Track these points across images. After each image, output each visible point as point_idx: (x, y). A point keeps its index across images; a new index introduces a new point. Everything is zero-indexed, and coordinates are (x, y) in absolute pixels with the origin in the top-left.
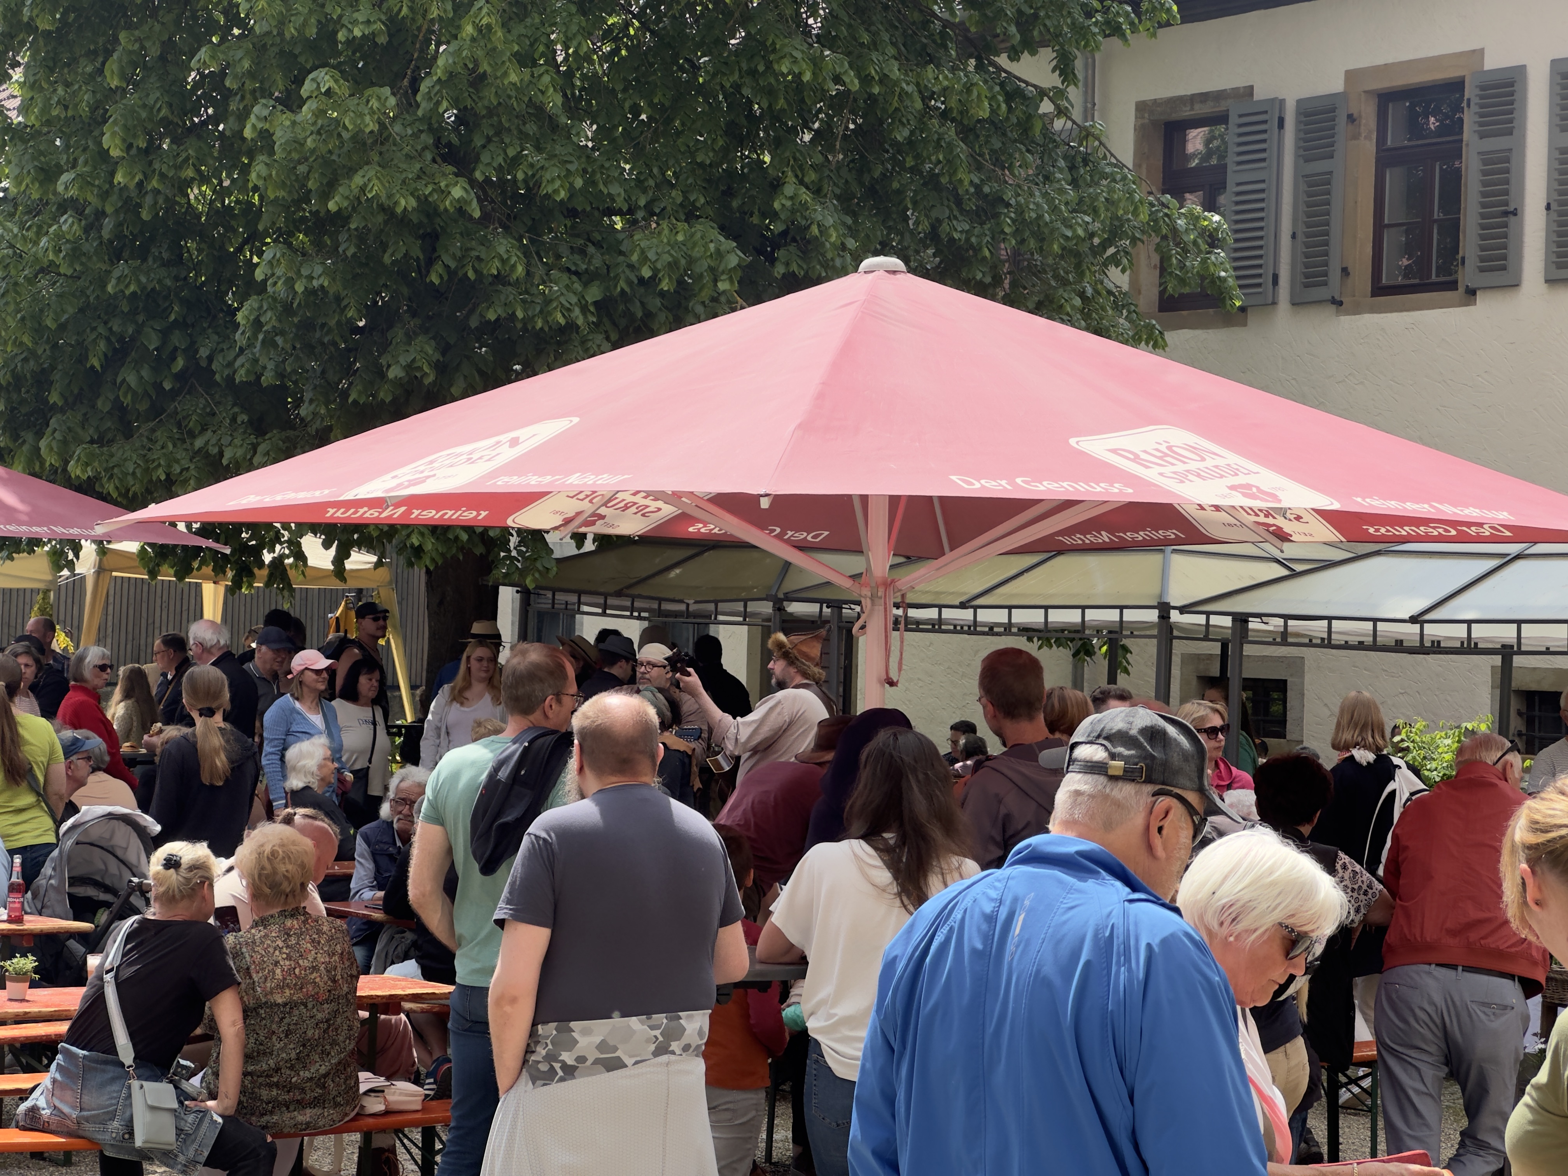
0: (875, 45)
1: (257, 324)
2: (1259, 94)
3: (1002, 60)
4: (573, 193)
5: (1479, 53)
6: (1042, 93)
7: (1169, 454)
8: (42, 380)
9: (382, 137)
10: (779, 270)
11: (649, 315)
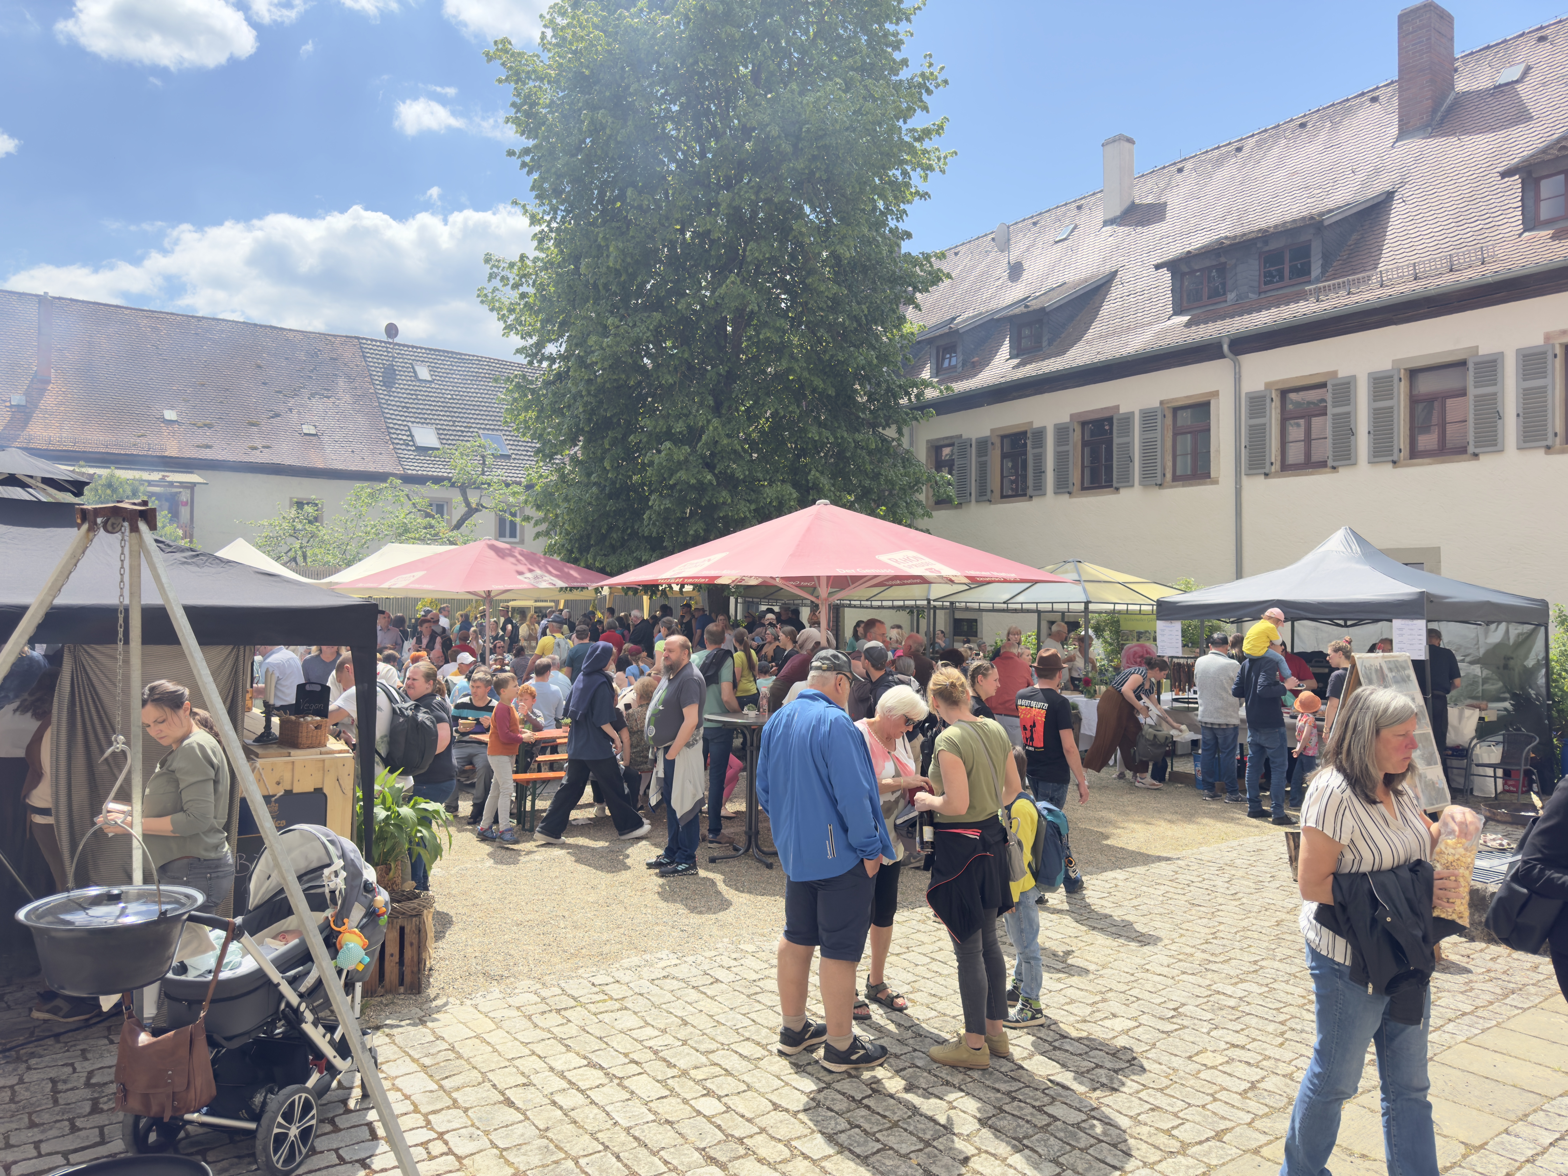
0: (839, 427)
1: (650, 519)
2: (964, 437)
3: (880, 430)
4: (745, 477)
5: (1032, 423)
6: (893, 440)
7: (908, 559)
8: (589, 537)
9: (686, 460)
10: (811, 498)
11: (770, 513)
